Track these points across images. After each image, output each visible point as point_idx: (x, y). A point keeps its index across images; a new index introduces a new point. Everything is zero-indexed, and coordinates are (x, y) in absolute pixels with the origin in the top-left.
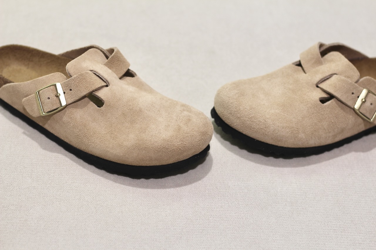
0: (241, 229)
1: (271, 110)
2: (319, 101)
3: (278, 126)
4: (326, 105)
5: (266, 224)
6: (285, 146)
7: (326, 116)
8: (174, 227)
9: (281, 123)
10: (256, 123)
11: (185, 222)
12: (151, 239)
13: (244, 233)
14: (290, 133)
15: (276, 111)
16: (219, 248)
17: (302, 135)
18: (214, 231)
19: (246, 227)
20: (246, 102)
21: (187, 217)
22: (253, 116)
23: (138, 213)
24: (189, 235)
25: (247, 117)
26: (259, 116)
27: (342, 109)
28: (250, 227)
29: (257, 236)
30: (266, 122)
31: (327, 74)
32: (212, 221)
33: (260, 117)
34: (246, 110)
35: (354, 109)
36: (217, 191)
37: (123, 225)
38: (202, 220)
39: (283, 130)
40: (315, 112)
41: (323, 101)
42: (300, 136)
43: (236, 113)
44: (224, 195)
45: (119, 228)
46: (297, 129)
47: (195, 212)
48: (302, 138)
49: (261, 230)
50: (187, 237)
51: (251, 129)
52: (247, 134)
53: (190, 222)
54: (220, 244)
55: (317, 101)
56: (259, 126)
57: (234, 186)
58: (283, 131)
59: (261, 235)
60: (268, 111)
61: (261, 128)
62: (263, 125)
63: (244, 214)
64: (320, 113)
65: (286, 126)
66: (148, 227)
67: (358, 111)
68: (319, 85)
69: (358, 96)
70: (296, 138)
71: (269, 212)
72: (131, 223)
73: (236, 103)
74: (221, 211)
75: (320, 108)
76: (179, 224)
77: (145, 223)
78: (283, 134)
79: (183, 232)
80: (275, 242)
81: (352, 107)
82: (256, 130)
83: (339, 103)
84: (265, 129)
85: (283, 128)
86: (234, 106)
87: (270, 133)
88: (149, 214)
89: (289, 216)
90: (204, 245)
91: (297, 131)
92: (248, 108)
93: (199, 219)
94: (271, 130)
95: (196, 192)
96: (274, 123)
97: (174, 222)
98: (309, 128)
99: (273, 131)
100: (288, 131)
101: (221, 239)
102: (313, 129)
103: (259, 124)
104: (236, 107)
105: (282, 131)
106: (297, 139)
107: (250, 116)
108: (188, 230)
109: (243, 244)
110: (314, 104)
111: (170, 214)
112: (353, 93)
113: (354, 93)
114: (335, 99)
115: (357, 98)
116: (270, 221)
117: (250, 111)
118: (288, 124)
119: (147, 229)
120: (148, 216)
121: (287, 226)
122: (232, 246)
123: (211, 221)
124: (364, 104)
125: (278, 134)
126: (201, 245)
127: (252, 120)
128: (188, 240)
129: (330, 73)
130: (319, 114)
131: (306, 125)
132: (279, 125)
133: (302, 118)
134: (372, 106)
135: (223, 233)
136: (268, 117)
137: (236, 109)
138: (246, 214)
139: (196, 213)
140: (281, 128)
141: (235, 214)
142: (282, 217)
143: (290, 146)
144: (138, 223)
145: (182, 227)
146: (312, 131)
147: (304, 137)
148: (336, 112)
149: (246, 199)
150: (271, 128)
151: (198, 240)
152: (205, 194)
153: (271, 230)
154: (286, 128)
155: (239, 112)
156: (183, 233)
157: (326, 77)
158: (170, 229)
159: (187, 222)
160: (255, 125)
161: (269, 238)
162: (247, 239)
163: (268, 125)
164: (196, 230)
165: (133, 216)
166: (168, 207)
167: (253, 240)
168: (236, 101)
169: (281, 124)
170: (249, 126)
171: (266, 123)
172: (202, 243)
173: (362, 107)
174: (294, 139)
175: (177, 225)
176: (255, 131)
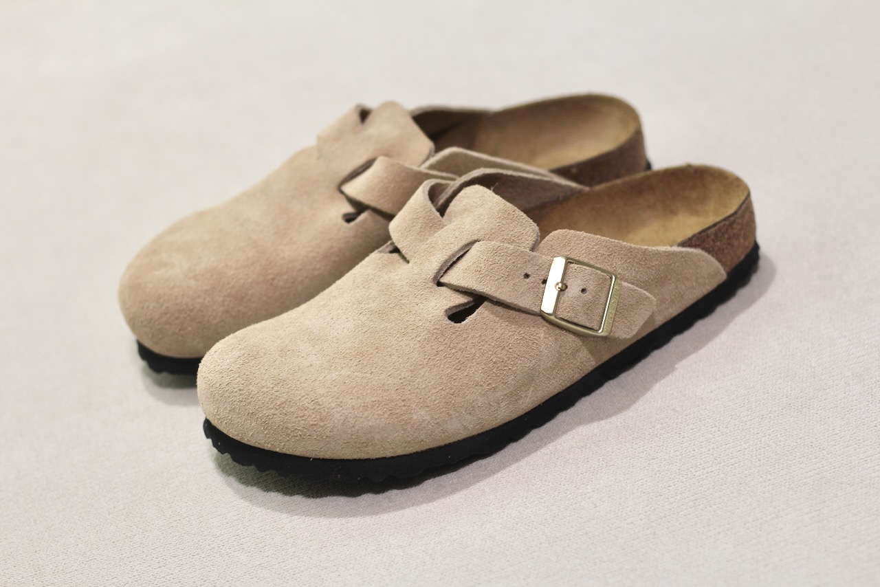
0: (777, 467)
1: (329, 373)
2: (447, 318)
3: (353, 408)
4: (466, 325)
5: (826, 436)
6: (388, 454)
7: (473, 351)
8: (625, 520)
9: (358, 397)
10: (295, 416)
11: (646, 502)
12: (589, 562)
13: (789, 473)
14: (386, 416)
15: (343, 372)
16: (754, 521)
17: (420, 415)
18: (720, 493)
19: (786, 458)
20: (264, 372)
21: (645, 491)
22: (284, 400)
23: (529, 526)
24: (669, 522)
25: (272, 406)
26: (300, 395)
27: (511, 321)
28: (794, 455)
29: (821, 466)
30: (319, 405)
31: (455, 247)
32: (704, 477)
33: (303, 397)
34: (265, 390)
35: (542, 315)
36: (680, 417)
37: (508, 561)
38: (681, 484)
39: (366, 414)
40: (440, 349)
41: (457, 315)
42: (415, 417)
43: (244, 404)
44: (701, 417)
45: (503, 569)
46: (403, 401)
47: (656, 475)
48: (424, 421)
49: (823, 451)
50: (668, 528)
51: (289, 434)
52: (285, 451)
53: (657, 497)
54: (750, 513)
55: (439, 321)
56: (305, 420)
57: (711, 392)
58: (367, 417)
59: (830, 460)
60: (321, 378)
61: (311, 423)
62: (314, 416)
63: (768, 437)
64: (455, 347)
65: (373, 402)
66: (567, 542)
67: (552, 318)
68: (443, 280)
69: (542, 278)
70: (407, 424)
71: (819, 412)
72: (524, 551)
73: (238, 379)
74: (712, 451)
75: (454, 336)
76: (635, 510)
77: (557, 538)
78: (371, 424)
79: (653, 522)
80: (869, 461)
81: (536, 309)
82: (302, 431)
83: (499, 309)
84: (322, 424)
85: (366, 408)
86: (236, 390)
87: (335, 430)
88: (555, 517)
89: (867, 403)
90: (715, 529)
91: (404, 408)
92: (269, 385)
93: (672, 484)
94: (336, 421)
95: (633, 436)
96: (341, 402)
97: (621, 510)
98: (434, 391)
99: (343, 424)
100: (380, 412)
101: (745, 503)
102: (447, 391)
103: (302, 414)
104: (240, 390)
105: (364, 416)
106: (409, 426)
107: (279, 403)
108: (661, 514)
109: (801, 492)
110: (435, 329)
111: (603, 500)
112: (527, 276)
113: (529, 273)
114: (486, 303)
115: (543, 286)
116: (831, 426)
117: (276, 389)
118: (376, 396)
119: (568, 546)
120: (555, 523)
121: (874, 423)
122: (779, 506)
123: (702, 477)
124: (564, 294)
125: (357, 428)
126: (708, 532)
127: (284, 411)
128: (674, 533)
129: (464, 242)
130: (453, 351)
131: (424, 386)
132: (354, 404)
133: (411, 371)
134: (587, 296)
135: (742, 489)
136: (321, 391)
137: (241, 394)
138: (772, 435)
139: (658, 475)
140: (361, 409)
141: (747, 444)
142: (854, 410)
143: (400, 451)
144: (541, 544)
145: (645, 514)
146: (444, 398)
147: (427, 418)
148: (497, 335)
149: (753, 406)
150: (336, 416)
151: (696, 524)
152: (656, 433)
153: (846, 443)
154: (373, 406)
155: (249, 401)
156: (654, 524)
157: (453, 255)
158: (620, 527)
159: (651, 500)
160: (294, 420)
161: (850, 459)
162: (805, 480)
163: (326, 410)
164: (679, 507)
165: (519, 535)
166: (588, 487)
167: (817, 476)
168: (238, 375)
169: (360, 401)
170: (281, 427)
171: (321, 407)
172: (709, 525)
173: (560, 305)
174: (404, 430)
175: (630, 513)
176: (300, 435)
